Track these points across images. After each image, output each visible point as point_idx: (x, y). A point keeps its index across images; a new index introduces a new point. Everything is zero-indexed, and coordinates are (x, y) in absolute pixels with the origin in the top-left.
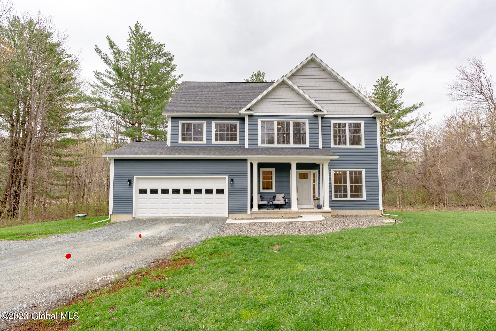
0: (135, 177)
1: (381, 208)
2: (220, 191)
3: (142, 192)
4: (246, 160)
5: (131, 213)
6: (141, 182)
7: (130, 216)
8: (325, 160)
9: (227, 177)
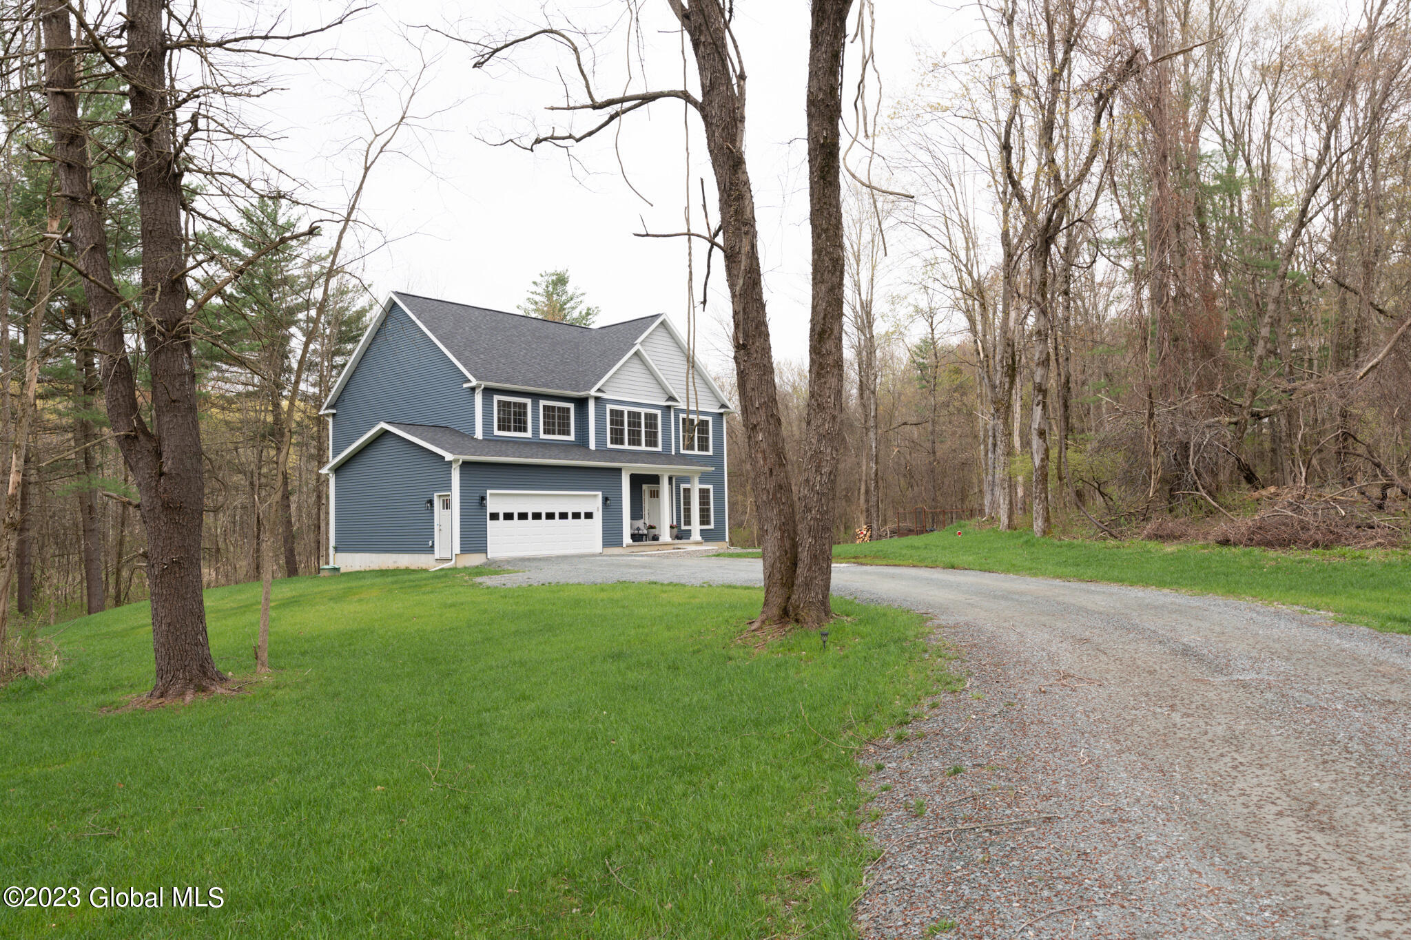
0: (489, 492)
1: (727, 540)
2: (589, 516)
3: (494, 516)
4: (619, 470)
5: (484, 550)
6: (496, 500)
7: (483, 556)
8: (696, 472)
9: (600, 493)
